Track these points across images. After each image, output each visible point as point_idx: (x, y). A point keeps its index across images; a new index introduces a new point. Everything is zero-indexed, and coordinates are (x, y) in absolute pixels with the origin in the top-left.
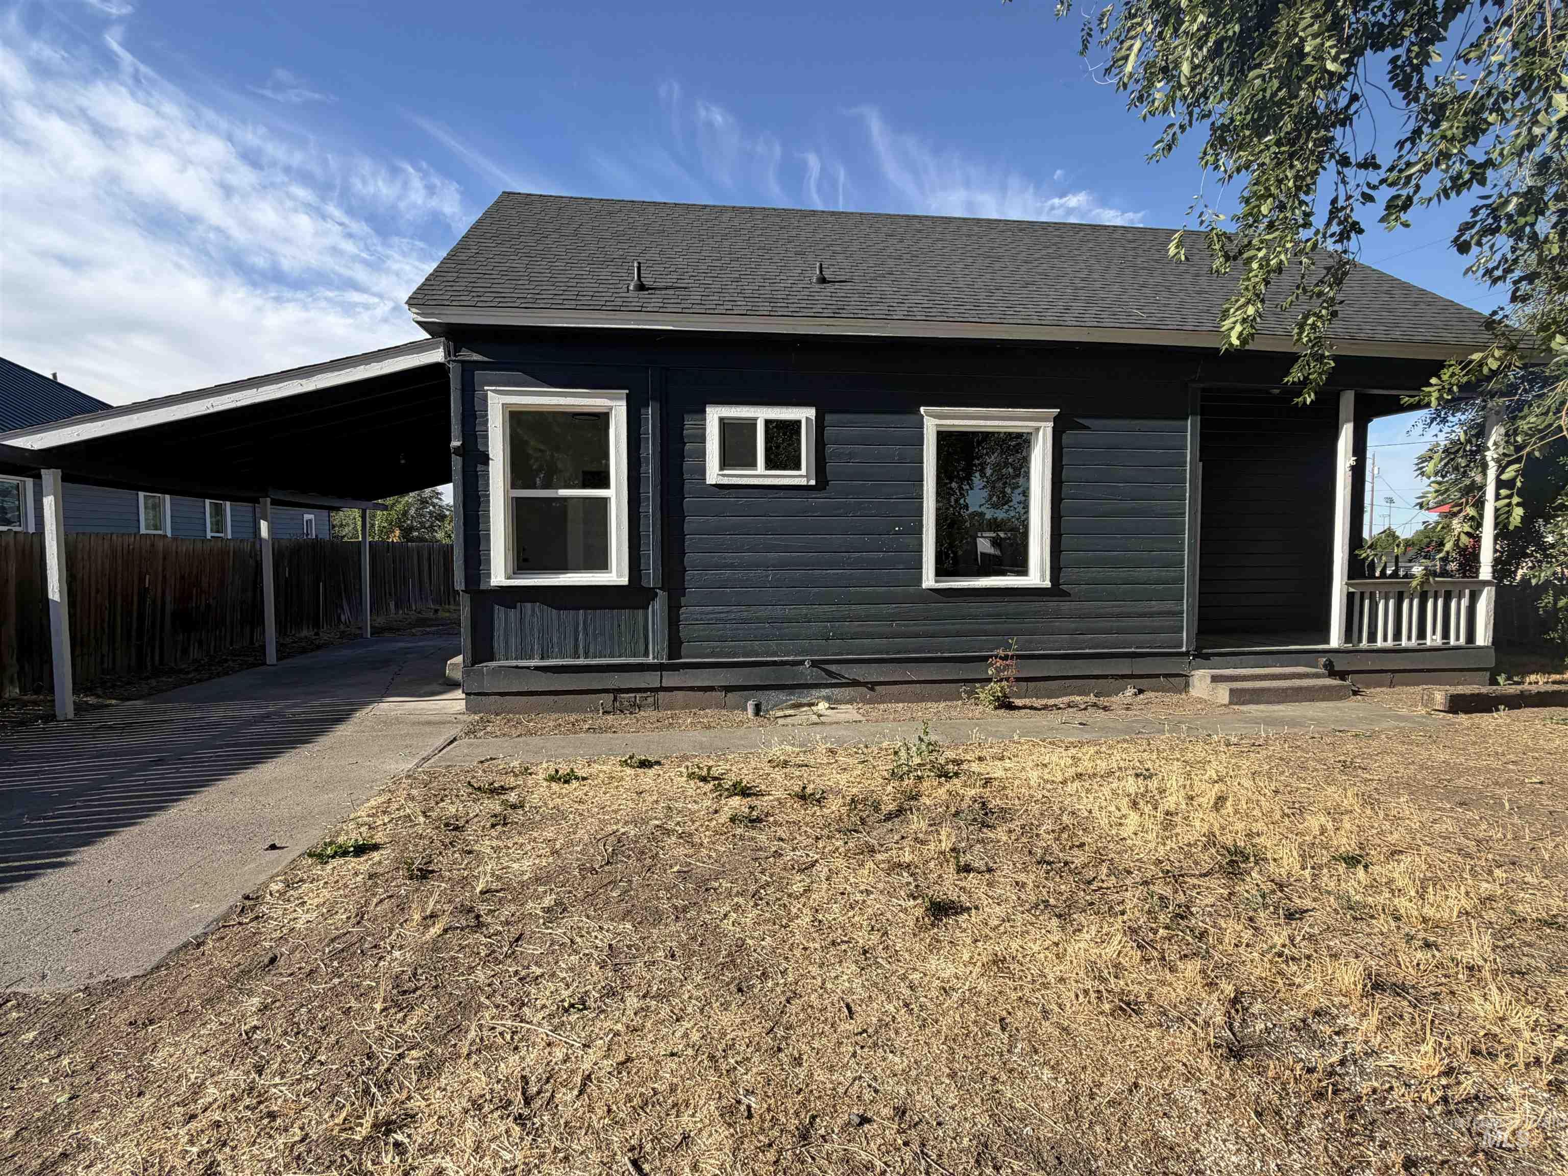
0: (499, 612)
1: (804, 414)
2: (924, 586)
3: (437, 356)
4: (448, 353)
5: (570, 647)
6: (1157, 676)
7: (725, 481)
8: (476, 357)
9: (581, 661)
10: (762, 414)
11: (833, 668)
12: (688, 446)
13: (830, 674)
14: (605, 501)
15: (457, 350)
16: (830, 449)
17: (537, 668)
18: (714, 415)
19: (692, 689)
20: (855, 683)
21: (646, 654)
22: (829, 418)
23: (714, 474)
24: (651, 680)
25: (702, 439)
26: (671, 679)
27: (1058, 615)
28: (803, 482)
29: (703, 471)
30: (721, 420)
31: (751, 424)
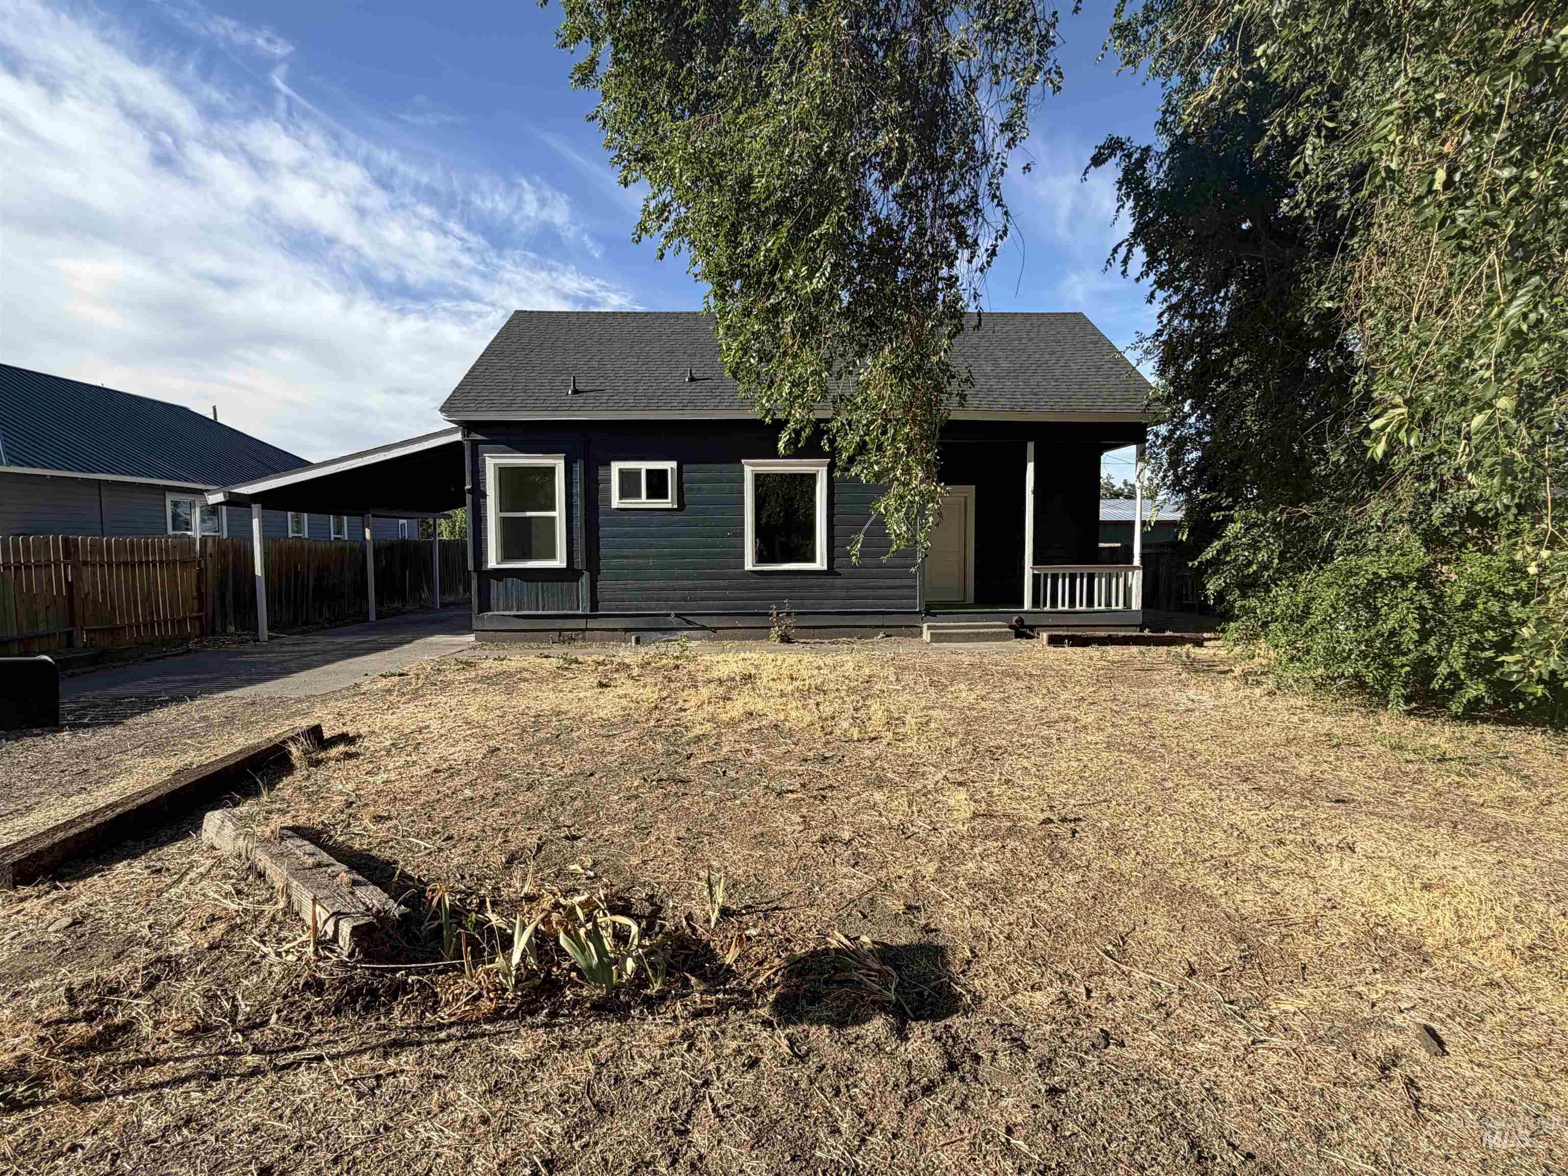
0: (493, 582)
1: (670, 466)
2: (747, 568)
3: (458, 437)
4: (464, 436)
5: (534, 606)
6: (901, 627)
7: (623, 506)
8: (479, 437)
9: (540, 612)
10: (644, 466)
11: (689, 618)
12: (601, 486)
13: (688, 622)
14: (553, 519)
15: (469, 434)
16: (686, 486)
17: (515, 616)
18: (616, 467)
19: (605, 630)
20: (704, 628)
21: (578, 609)
22: (685, 467)
23: (616, 502)
24: (581, 624)
25: (608, 481)
26: (592, 624)
27: (833, 587)
28: (670, 506)
29: (609, 500)
30: (621, 471)
31: (637, 473)
